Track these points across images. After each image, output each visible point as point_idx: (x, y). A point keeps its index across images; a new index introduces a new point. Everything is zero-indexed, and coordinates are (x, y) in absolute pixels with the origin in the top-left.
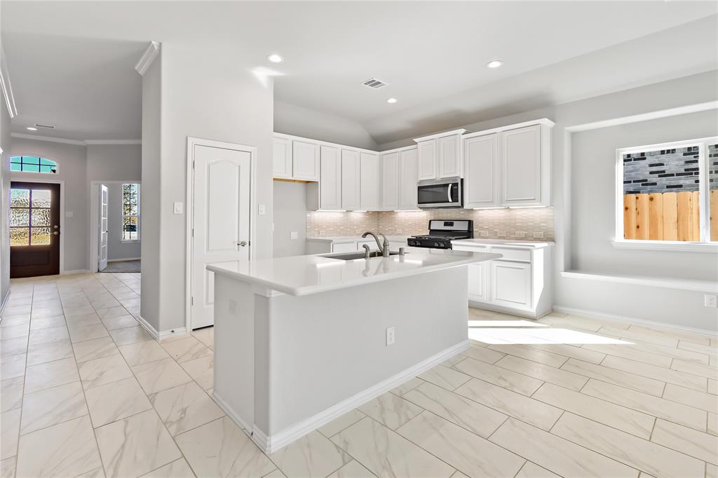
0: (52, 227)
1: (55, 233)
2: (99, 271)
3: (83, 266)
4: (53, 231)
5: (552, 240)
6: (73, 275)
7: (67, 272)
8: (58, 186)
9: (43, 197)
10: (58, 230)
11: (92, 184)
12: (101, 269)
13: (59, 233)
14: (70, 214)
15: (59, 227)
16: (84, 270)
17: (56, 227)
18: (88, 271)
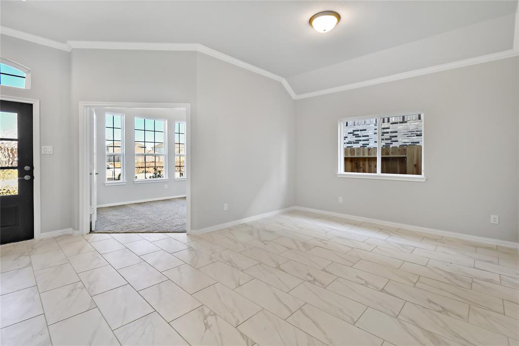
0: (20, 167)
1: (27, 177)
2: (91, 231)
4: (22, 174)
6: (55, 238)
7: (45, 235)
10: (31, 173)
13: (32, 177)
15: (32, 168)
16: (71, 231)
17: (27, 168)
18: (76, 232)
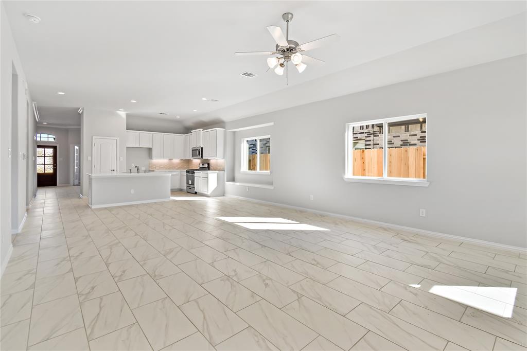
0: (53, 165)
1: (55, 167)
3: (67, 183)
5: (224, 171)
6: (63, 186)
7: (60, 185)
8: (56, 146)
9: (50, 151)
11: (71, 145)
12: (75, 184)
13: (57, 167)
14: (61, 159)
16: (67, 185)
17: (55, 165)
18: (69, 185)
